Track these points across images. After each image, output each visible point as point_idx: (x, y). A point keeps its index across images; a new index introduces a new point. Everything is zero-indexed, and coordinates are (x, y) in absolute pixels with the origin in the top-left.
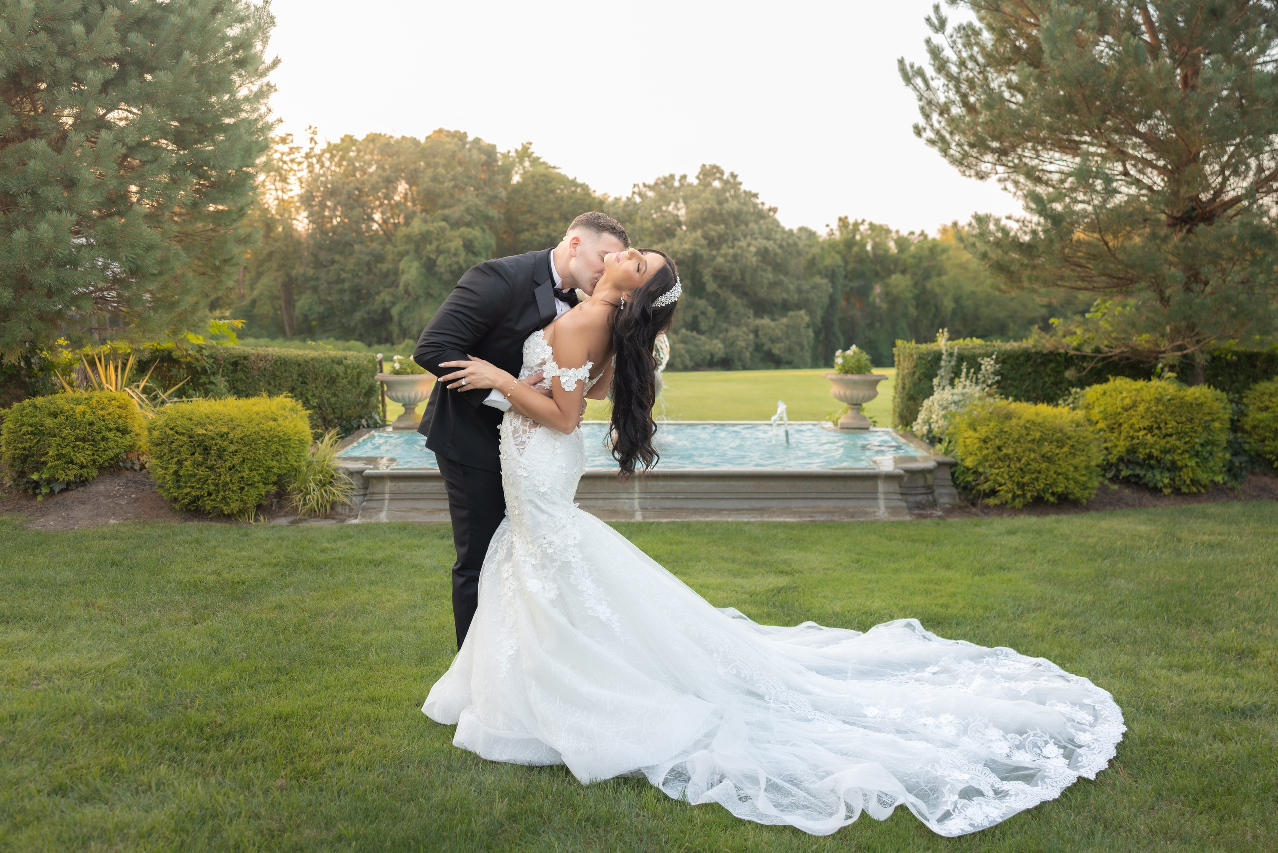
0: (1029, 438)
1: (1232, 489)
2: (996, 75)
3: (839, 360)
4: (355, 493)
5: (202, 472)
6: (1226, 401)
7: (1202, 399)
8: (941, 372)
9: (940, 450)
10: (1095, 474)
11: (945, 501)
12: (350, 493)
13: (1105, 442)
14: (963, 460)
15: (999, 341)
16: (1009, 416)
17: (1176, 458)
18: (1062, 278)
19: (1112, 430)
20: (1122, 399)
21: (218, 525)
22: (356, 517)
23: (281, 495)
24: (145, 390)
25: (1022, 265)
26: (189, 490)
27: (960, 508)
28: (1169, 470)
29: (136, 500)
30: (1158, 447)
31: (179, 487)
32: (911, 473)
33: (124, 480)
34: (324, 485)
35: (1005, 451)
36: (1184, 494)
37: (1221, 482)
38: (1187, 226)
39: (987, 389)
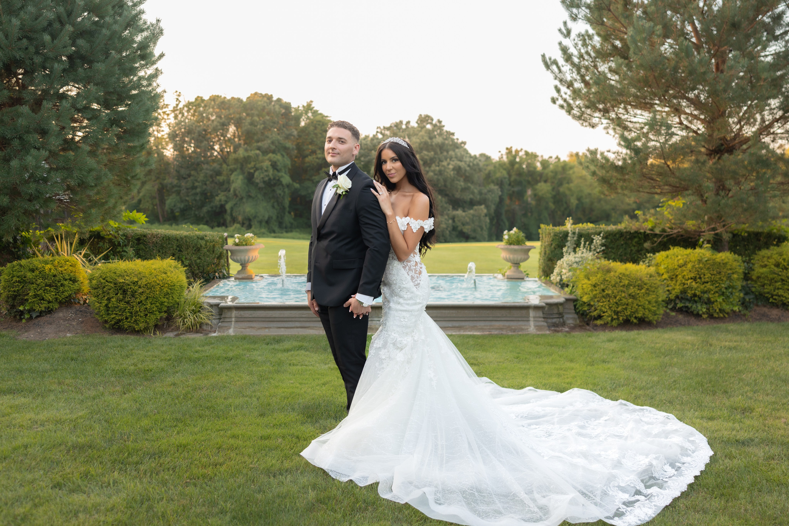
0: (621, 284)
1: (744, 315)
2: (602, 63)
3: (506, 237)
4: (214, 317)
5: (122, 305)
6: (741, 261)
7: (726, 260)
8: (568, 244)
9: (567, 291)
10: (661, 306)
11: (570, 322)
12: (211, 317)
13: (668, 286)
14: (581, 297)
15: (604, 225)
16: (609, 271)
17: (710, 296)
18: (641, 187)
19: (672, 279)
20: (678, 260)
21: (132, 337)
22: (215, 332)
23: (169, 319)
24: (86, 256)
25: (617, 179)
26: (114, 316)
27: (580, 326)
28: (706, 303)
29: (82, 322)
30: (699, 289)
31: (108, 314)
32: (550, 305)
33: (74, 310)
34: (195, 313)
35: (607, 292)
36: (716, 318)
37: (738, 310)
38: (718, 155)
39: (596, 254)
